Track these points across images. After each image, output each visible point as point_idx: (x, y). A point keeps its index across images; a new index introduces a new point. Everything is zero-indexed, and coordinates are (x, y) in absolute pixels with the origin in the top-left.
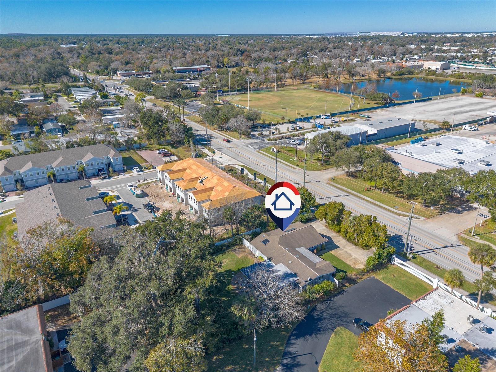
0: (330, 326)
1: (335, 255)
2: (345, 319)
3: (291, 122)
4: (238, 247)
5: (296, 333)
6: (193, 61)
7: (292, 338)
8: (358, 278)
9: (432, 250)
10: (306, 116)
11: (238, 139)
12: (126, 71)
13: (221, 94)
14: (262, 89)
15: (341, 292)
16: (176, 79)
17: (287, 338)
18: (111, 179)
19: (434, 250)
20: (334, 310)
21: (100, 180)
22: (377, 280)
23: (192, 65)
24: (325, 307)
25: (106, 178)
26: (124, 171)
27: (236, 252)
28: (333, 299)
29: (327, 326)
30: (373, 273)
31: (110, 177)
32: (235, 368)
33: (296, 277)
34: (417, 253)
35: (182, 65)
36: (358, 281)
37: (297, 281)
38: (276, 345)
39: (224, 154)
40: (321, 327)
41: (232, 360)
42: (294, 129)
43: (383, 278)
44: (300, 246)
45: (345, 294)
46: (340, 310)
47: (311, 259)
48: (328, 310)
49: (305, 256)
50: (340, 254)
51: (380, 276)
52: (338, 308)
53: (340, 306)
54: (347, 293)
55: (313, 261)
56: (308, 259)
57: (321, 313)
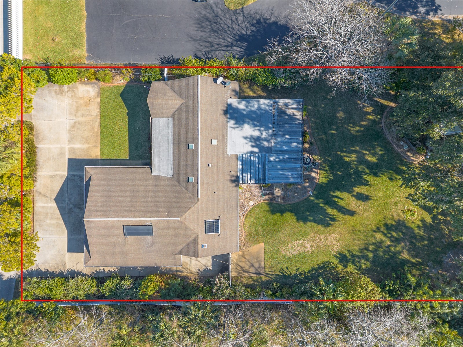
0: (240, 18)
1: (99, 143)
2: (210, 16)
20: (209, 39)
22: (89, 50)
24: (217, 52)
29: (244, 22)
33: (230, 106)
40: (253, 25)
44: (157, 177)
45: (166, 57)
46: (202, 34)
47: (171, 130)
48: (218, 45)
49: (174, 144)
50: (87, 142)
51: (77, 52)
52: (200, 40)
53: (195, 40)
54: (162, 56)
55: (171, 125)
56: (174, 134)
57: (232, 45)
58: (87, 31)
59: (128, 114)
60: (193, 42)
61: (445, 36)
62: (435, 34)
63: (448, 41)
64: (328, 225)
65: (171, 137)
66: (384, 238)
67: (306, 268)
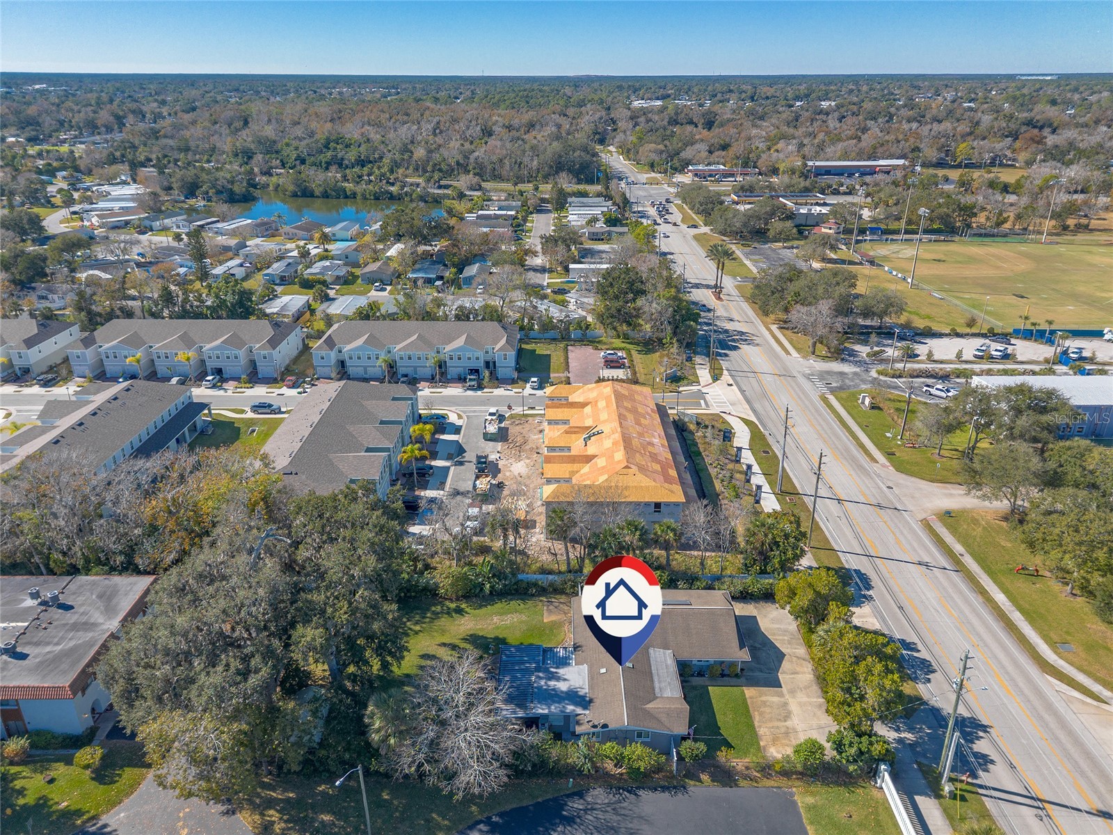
1: (749, 701)
3: (995, 335)
4: (563, 598)
5: (496, 823)
6: (875, 148)
7: (481, 826)
8: (746, 777)
9: (1037, 803)
10: (1044, 326)
11: (804, 357)
12: (709, 164)
13: (875, 237)
14: (1005, 236)
15: (675, 787)
16: (794, 192)
17: (471, 822)
18: (479, 393)
19: (1047, 805)
20: (619, 818)
21: (460, 390)
22: (794, 804)
23: (869, 159)
24: (606, 801)
25: (471, 388)
26: (513, 382)
27: (551, 607)
28: (641, 792)
30: (797, 783)
31: (480, 387)
32: (334, 824)
33: (585, 708)
34: (980, 791)
35: (845, 156)
36: (742, 783)
37: (578, 718)
38: (438, 824)
39: (735, 387)
41: (343, 807)
42: (981, 357)
43: (809, 808)
44: (666, 647)
45: (680, 795)
46: (630, 825)
47: (657, 685)
48: (607, 811)
49: (651, 673)
50: (764, 703)
51: (810, 800)
52: (633, 818)
53: (641, 817)
54: (686, 795)
55: (657, 690)
56: (652, 681)
57: (585, 810)
58: (805, 828)
59: (719, 728)
60: (643, 814)
61: (273, 819)
62: (286, 822)
63: (271, 812)
64: (471, 635)
65: (656, 679)
66: (412, 627)
67: (499, 605)
